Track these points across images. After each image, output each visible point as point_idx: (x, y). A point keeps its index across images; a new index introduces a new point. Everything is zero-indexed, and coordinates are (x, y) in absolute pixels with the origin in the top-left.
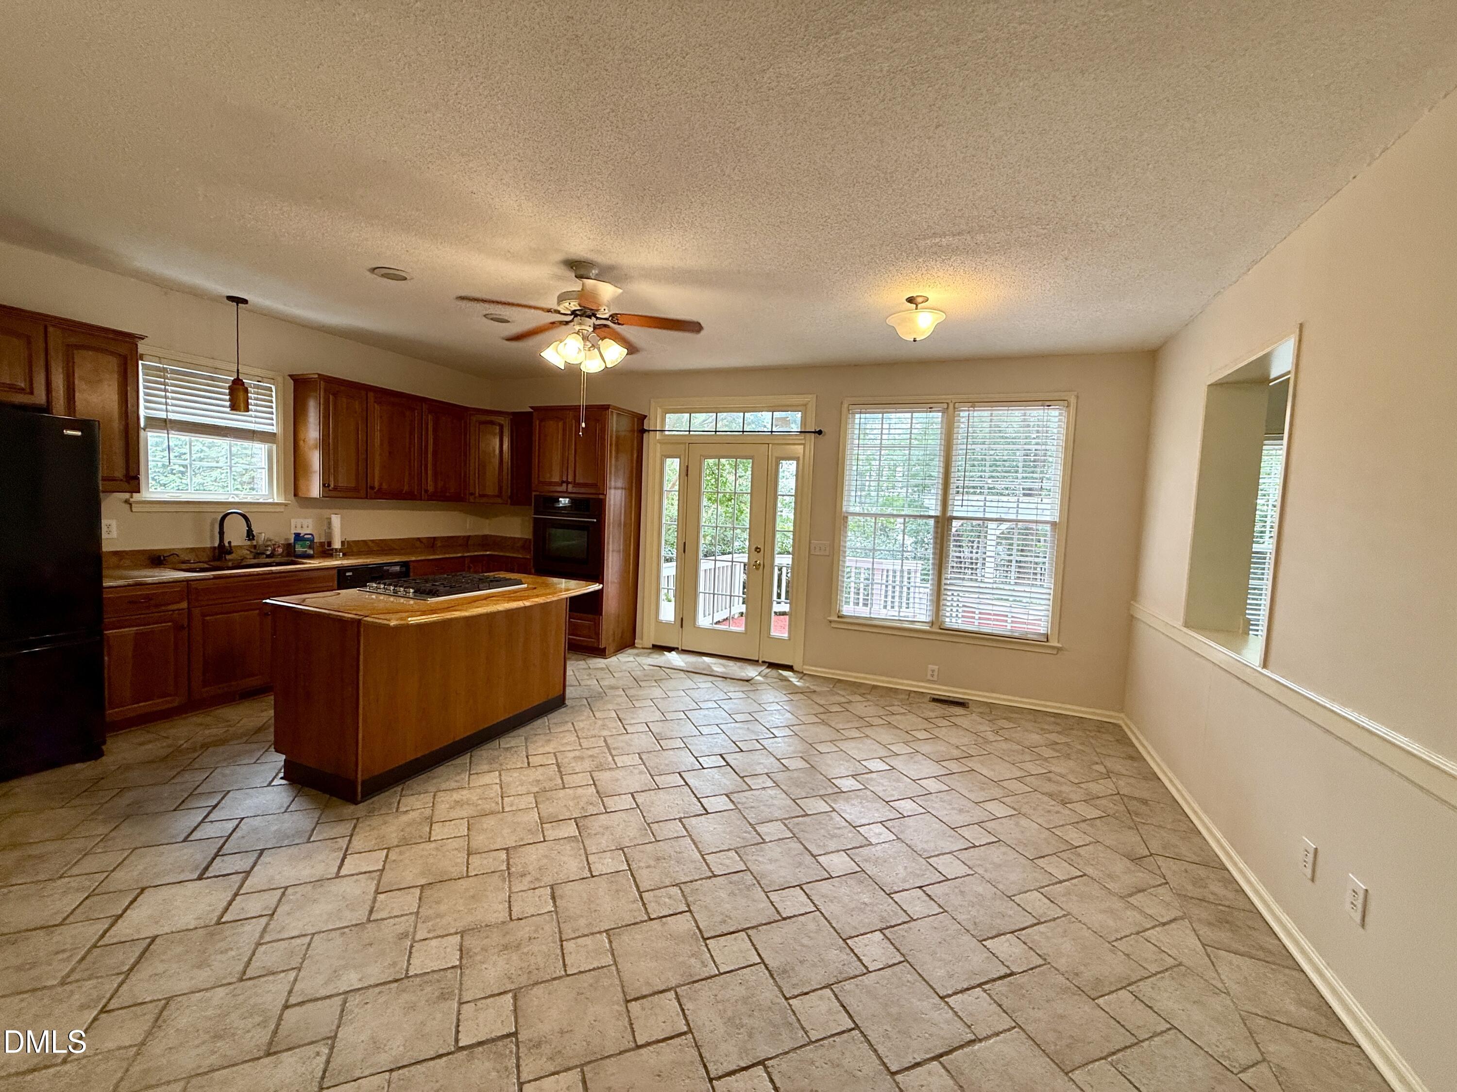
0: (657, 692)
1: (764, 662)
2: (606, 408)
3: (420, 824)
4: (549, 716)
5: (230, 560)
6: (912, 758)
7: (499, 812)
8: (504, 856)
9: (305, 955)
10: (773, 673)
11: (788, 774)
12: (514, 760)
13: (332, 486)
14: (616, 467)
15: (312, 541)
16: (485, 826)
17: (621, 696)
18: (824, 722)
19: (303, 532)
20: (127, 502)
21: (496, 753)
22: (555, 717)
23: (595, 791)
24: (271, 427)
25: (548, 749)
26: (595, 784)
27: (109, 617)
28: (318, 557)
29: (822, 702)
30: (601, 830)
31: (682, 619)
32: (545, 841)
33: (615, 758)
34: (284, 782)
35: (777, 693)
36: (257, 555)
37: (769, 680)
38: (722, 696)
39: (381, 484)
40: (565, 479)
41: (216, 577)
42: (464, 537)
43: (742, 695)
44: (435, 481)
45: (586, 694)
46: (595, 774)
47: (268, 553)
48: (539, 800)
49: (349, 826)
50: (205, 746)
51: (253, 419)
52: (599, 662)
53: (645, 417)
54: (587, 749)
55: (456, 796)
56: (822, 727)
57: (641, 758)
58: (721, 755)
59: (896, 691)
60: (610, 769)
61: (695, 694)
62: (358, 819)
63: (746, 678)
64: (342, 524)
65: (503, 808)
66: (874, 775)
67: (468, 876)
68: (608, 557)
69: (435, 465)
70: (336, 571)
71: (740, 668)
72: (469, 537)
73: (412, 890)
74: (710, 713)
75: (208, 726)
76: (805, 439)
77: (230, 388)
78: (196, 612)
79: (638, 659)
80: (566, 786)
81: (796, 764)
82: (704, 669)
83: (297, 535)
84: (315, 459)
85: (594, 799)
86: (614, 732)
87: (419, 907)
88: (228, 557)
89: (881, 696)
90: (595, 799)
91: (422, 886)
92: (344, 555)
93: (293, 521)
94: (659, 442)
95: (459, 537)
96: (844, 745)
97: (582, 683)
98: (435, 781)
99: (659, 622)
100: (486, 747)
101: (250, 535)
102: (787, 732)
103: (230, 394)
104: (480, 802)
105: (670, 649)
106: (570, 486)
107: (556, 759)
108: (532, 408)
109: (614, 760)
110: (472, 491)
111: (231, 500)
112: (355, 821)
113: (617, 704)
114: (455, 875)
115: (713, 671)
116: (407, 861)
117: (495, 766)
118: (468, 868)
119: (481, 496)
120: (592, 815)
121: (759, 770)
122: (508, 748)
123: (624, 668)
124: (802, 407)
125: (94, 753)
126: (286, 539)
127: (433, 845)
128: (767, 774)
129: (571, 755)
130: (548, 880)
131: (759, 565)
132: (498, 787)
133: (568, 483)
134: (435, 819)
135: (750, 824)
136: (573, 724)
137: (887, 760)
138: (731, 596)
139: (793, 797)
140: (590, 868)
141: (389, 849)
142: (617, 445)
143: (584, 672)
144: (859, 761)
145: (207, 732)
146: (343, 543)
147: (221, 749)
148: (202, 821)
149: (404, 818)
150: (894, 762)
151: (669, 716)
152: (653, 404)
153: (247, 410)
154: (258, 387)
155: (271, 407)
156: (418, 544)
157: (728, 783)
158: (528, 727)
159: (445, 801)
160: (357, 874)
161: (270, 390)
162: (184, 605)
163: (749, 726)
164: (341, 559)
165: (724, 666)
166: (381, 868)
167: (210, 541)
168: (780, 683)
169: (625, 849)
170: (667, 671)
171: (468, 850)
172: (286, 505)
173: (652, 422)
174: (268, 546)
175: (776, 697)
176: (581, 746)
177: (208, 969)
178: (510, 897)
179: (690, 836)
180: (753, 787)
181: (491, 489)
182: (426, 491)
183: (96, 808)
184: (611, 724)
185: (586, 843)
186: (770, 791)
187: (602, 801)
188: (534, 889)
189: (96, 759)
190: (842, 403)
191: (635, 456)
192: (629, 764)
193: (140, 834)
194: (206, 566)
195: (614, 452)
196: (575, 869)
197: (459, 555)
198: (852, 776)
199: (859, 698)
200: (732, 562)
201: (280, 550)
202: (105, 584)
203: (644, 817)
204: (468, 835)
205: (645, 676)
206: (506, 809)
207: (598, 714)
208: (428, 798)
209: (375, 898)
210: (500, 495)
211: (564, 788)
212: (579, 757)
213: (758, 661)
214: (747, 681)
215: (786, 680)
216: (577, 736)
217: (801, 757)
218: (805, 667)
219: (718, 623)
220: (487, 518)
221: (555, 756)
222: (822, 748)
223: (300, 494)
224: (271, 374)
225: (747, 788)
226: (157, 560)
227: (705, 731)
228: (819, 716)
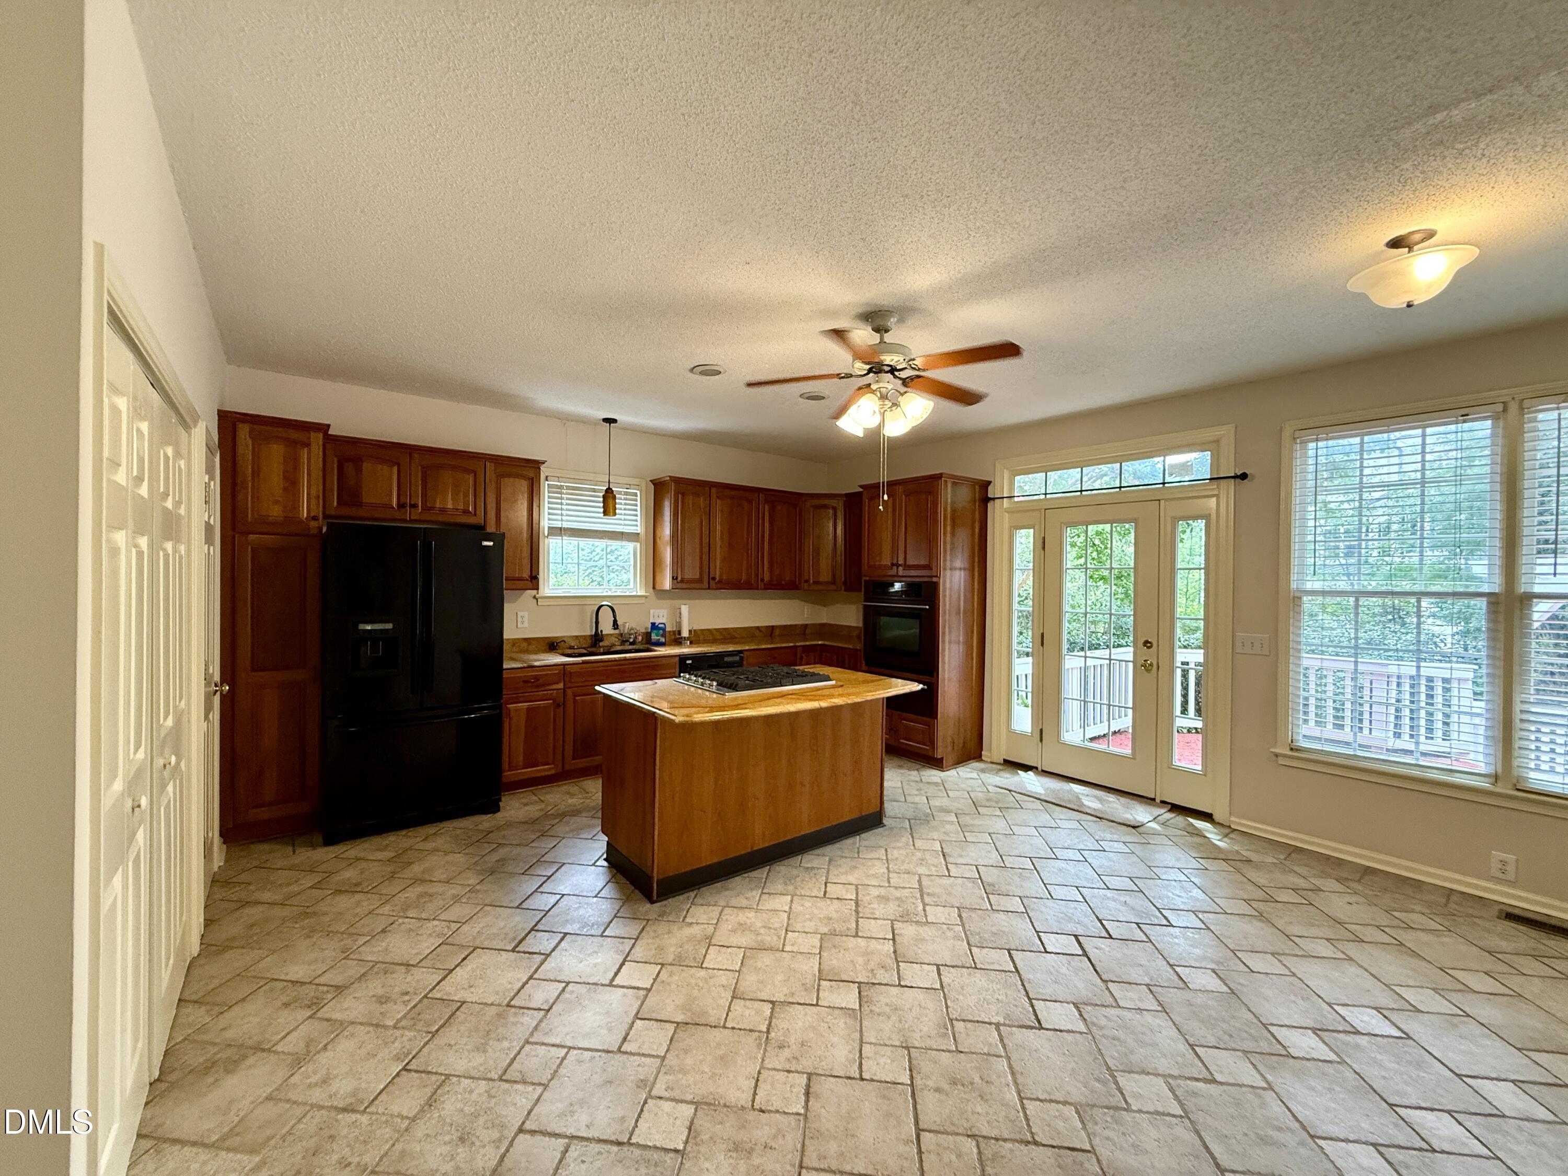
0: (999, 825)
1: (1163, 802)
2: (940, 476)
3: (700, 942)
4: (863, 835)
5: (603, 647)
6: (1455, 1025)
7: (777, 950)
8: (768, 1013)
9: (556, 1071)
10: (1180, 820)
11: (1186, 995)
12: (810, 885)
13: (679, 579)
14: (952, 543)
15: (664, 629)
16: (759, 964)
17: (952, 823)
18: (1261, 917)
19: (657, 621)
20: (534, 597)
21: (795, 872)
22: (869, 837)
23: (892, 949)
24: (635, 528)
25: (851, 878)
26: (894, 939)
27: (506, 694)
28: (670, 645)
29: (1262, 881)
30: (887, 1009)
31: (1041, 731)
32: (817, 1005)
33: (927, 908)
34: (605, 864)
35: (1181, 854)
36: (623, 642)
37: (1171, 831)
38: (1091, 844)
39: (721, 575)
40: (895, 562)
41: (584, 662)
42: (802, 625)
43: (1121, 847)
44: (771, 571)
45: (909, 814)
46: (897, 925)
47: (631, 640)
48: (825, 945)
49: (638, 926)
50: (562, 815)
51: (622, 522)
52: (933, 775)
53: (989, 483)
54: (896, 888)
55: (742, 917)
56: (1258, 924)
57: (960, 916)
58: (1076, 936)
59: (1418, 885)
60: (917, 922)
61: (1052, 836)
62: (648, 920)
63: (1132, 823)
64: (690, 612)
65: (784, 945)
66: (1363, 1041)
67: (724, 1027)
68: (944, 650)
69: (771, 554)
70: (677, 659)
71: (1123, 806)
72: (807, 625)
73: (668, 1025)
74: (1071, 867)
75: (572, 795)
76: (1218, 487)
77: (604, 497)
78: (569, 692)
79: (982, 776)
80: (860, 934)
81: (1203, 980)
82: (1070, 801)
83: (653, 624)
84: (667, 554)
85: (889, 961)
86: (933, 871)
87: (667, 1051)
88: (601, 644)
89: (1385, 890)
90: (891, 962)
91: (678, 1023)
92: (691, 643)
93: (652, 611)
94: (1010, 511)
95: (796, 625)
96: (1302, 967)
97: (909, 799)
98: (727, 893)
99: (1012, 733)
100: (786, 862)
101: (615, 625)
102: (1193, 921)
103: (604, 502)
104: (762, 931)
105: (1027, 768)
106: (901, 568)
107: (857, 894)
108: (861, 487)
109: (924, 910)
110: (806, 578)
111: (605, 594)
112: (644, 923)
113: (945, 833)
114: (712, 1020)
115: (1082, 805)
116: (673, 986)
117: (791, 888)
118: (727, 1015)
119: (815, 583)
120: (880, 984)
121: (1135, 975)
122: (808, 868)
123: (963, 786)
124: (1213, 446)
125: (493, 807)
126: (646, 628)
127: (702, 973)
128: (1147, 985)
129: (875, 892)
130: (807, 1064)
131: (1151, 665)
132: (785, 916)
133: (898, 566)
134: (714, 941)
135: (1109, 1068)
136: (886, 850)
137: (1394, 1017)
138: (1109, 705)
139: (1191, 1040)
140: (861, 1064)
141: (663, 965)
142: (953, 520)
143: (913, 784)
144: (1329, 1004)
145: (570, 801)
146: (690, 631)
147: (574, 819)
148: (536, 891)
149: (688, 932)
150: (1412, 1025)
151: (1009, 862)
152: (998, 466)
153: (615, 514)
154: (626, 494)
155: (636, 510)
156: (757, 633)
157: (1081, 985)
158: (837, 845)
159: (732, 918)
160: (628, 988)
161: (636, 495)
162: (561, 686)
163: (1128, 899)
164: (689, 647)
165: (1100, 800)
166: (649, 987)
167: (589, 631)
168: (1189, 839)
169: (912, 1050)
170: (1018, 797)
171: (734, 992)
172: (646, 597)
173: (998, 488)
174: (631, 634)
175: (1178, 860)
176: (889, 882)
177: (483, 1055)
178: (759, 1073)
179: (1008, 1058)
180: (1121, 1004)
181: (825, 576)
182: (762, 580)
183: (477, 858)
184: (931, 860)
185: (865, 1023)
186: (1148, 1018)
187: (898, 966)
188: (789, 1071)
189: (495, 812)
190: (1281, 430)
191: (977, 530)
192: (943, 920)
193: (494, 892)
194: (585, 651)
195: (949, 528)
196: (843, 1060)
197: (791, 644)
198: (1315, 1030)
199: (1336, 886)
200: (1110, 660)
201: (640, 638)
202: (505, 666)
203: (947, 1007)
204: (739, 971)
205: (988, 800)
206: (787, 948)
207: (919, 843)
208: (714, 912)
209: (633, 1023)
210: (833, 582)
211: (857, 936)
212: (883, 897)
213: (1154, 800)
214: (1134, 827)
215: (1199, 834)
216: (888, 868)
217: (1214, 971)
218: (1233, 819)
219: (1092, 739)
220: (825, 606)
221: (857, 890)
222: (1256, 963)
223: (657, 587)
224: (636, 481)
225: (1110, 1000)
226: (552, 646)
227: (1058, 892)
228: (1254, 904)
